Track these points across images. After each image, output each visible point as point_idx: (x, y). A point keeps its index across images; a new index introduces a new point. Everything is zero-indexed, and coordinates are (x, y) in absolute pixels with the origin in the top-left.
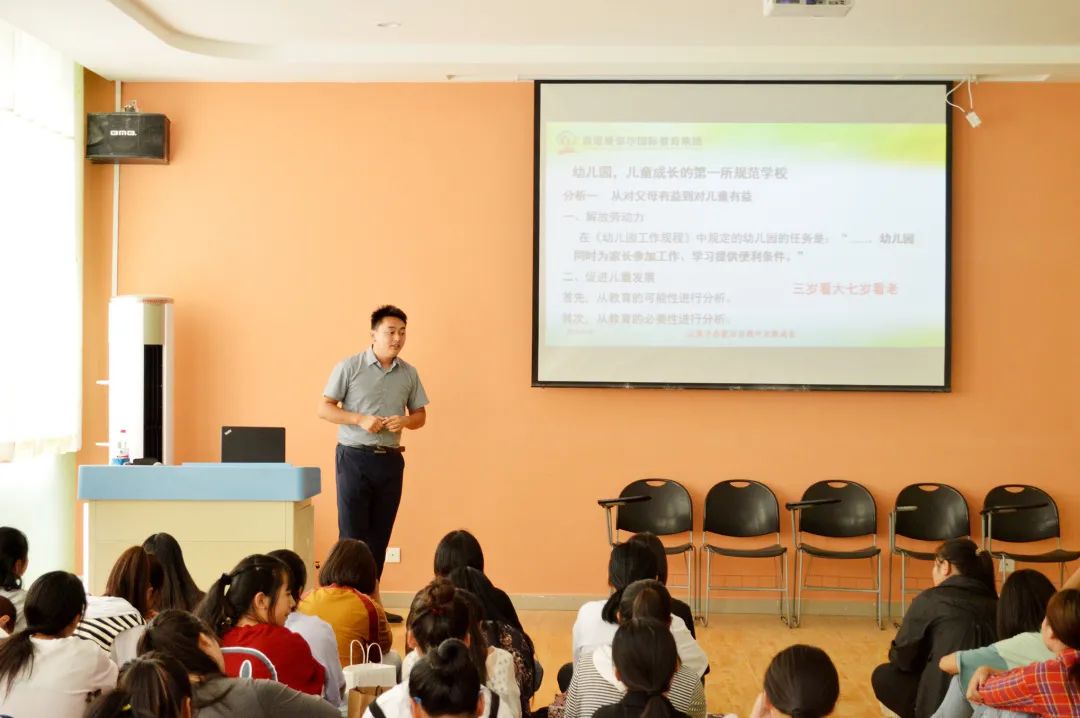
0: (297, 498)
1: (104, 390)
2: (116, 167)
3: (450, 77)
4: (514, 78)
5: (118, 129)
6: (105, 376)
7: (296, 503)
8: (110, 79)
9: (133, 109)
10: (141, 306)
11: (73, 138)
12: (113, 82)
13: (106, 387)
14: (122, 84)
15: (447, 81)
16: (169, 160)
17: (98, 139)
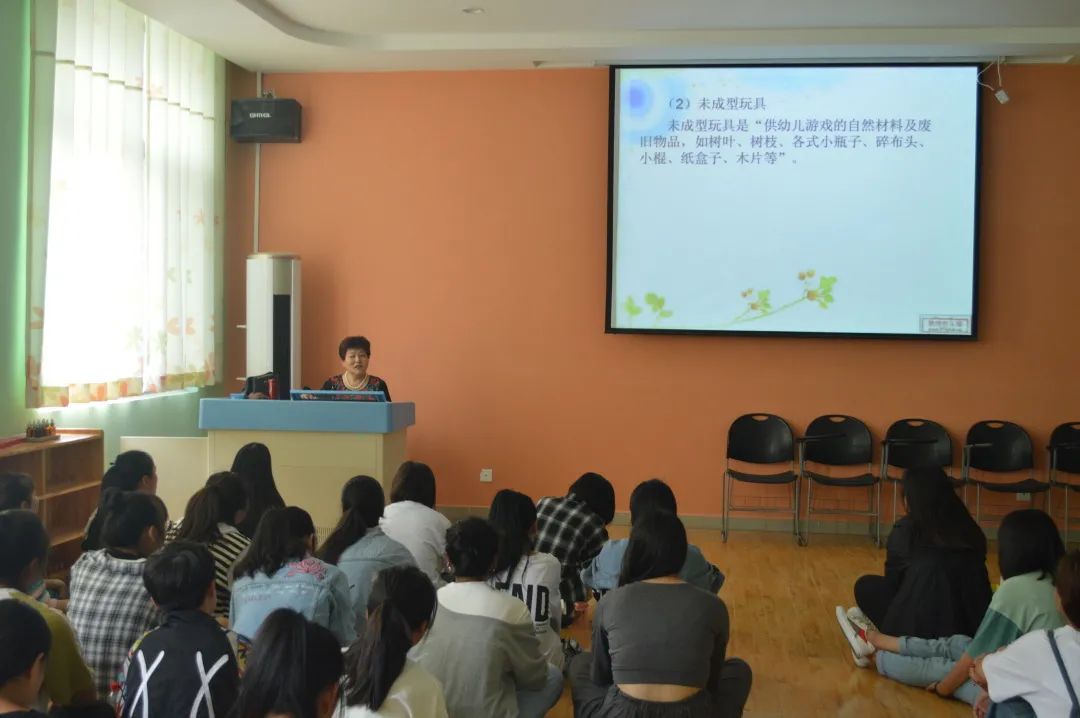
0: (385, 431)
1: (243, 333)
2: (258, 146)
3: (537, 63)
4: (590, 65)
5: (256, 112)
6: (243, 321)
7: (385, 435)
8: (252, 69)
9: (270, 95)
10: (271, 261)
11: (213, 119)
12: (255, 74)
13: (244, 331)
14: (263, 75)
15: (533, 67)
16: (300, 137)
17: (240, 120)
